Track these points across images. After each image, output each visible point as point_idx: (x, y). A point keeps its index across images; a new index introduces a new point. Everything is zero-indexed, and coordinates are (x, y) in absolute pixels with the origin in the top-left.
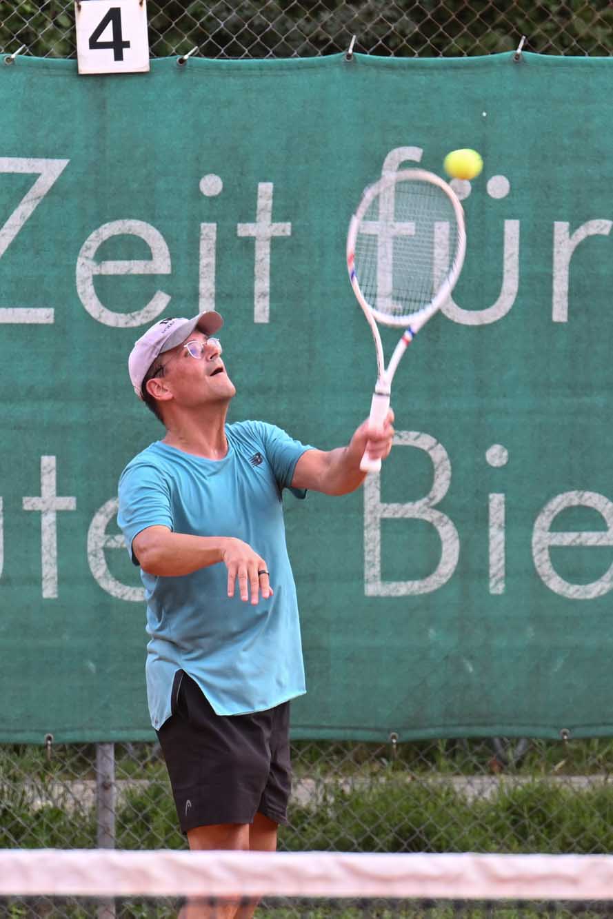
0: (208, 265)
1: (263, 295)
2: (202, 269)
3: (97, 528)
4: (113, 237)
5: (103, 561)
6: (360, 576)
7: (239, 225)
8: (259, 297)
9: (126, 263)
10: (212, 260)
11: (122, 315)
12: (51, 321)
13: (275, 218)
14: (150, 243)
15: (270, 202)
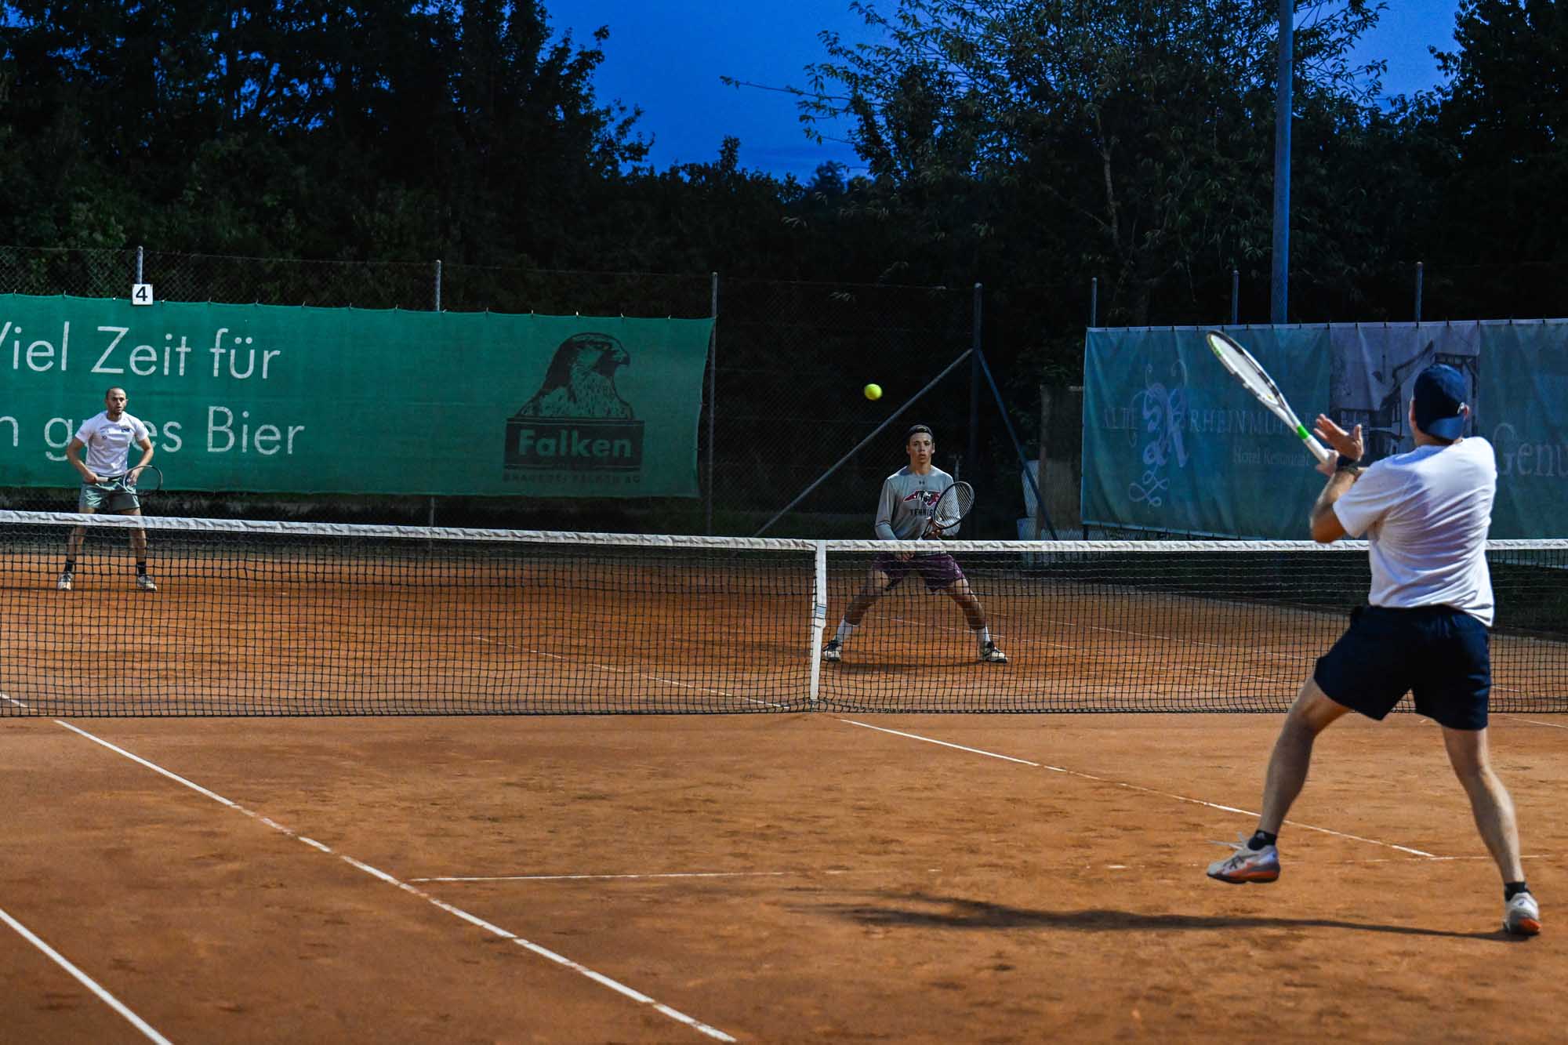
2: (165, 359)
4: (140, 350)
6: (207, 447)
7: (176, 348)
8: (181, 368)
9: (144, 357)
10: (168, 357)
11: (142, 372)
12: (122, 372)
13: (186, 347)
14: (151, 352)
15: (185, 342)
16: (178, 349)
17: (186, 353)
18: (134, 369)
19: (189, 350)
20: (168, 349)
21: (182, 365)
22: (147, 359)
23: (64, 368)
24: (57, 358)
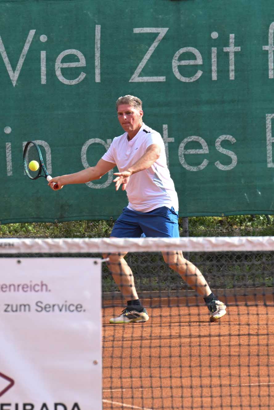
0: (214, 61)
1: (232, 70)
2: (213, 63)
3: (181, 147)
4: (184, 53)
5: (183, 158)
6: (266, 161)
7: (224, 48)
8: (231, 71)
9: (188, 61)
10: (216, 60)
11: (187, 78)
12: (165, 80)
13: (235, 46)
14: (196, 54)
15: (234, 40)
16: (226, 49)
17: (236, 53)
18: (178, 75)
19: (239, 49)
20: (214, 50)
21: (232, 67)
22: (192, 62)
23: (98, 79)
24: (89, 69)
